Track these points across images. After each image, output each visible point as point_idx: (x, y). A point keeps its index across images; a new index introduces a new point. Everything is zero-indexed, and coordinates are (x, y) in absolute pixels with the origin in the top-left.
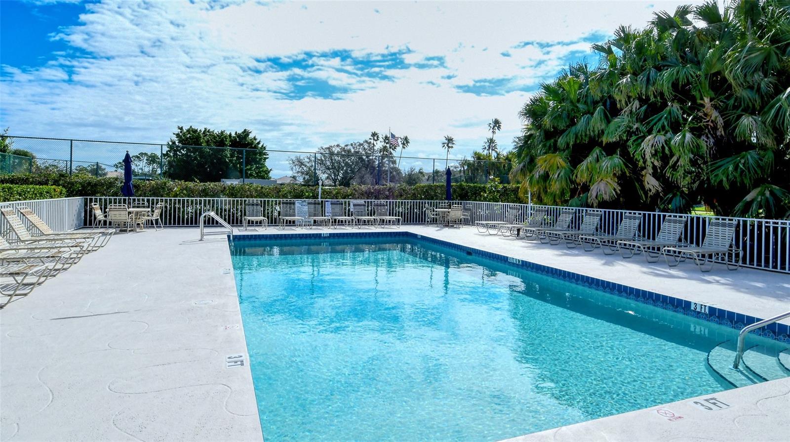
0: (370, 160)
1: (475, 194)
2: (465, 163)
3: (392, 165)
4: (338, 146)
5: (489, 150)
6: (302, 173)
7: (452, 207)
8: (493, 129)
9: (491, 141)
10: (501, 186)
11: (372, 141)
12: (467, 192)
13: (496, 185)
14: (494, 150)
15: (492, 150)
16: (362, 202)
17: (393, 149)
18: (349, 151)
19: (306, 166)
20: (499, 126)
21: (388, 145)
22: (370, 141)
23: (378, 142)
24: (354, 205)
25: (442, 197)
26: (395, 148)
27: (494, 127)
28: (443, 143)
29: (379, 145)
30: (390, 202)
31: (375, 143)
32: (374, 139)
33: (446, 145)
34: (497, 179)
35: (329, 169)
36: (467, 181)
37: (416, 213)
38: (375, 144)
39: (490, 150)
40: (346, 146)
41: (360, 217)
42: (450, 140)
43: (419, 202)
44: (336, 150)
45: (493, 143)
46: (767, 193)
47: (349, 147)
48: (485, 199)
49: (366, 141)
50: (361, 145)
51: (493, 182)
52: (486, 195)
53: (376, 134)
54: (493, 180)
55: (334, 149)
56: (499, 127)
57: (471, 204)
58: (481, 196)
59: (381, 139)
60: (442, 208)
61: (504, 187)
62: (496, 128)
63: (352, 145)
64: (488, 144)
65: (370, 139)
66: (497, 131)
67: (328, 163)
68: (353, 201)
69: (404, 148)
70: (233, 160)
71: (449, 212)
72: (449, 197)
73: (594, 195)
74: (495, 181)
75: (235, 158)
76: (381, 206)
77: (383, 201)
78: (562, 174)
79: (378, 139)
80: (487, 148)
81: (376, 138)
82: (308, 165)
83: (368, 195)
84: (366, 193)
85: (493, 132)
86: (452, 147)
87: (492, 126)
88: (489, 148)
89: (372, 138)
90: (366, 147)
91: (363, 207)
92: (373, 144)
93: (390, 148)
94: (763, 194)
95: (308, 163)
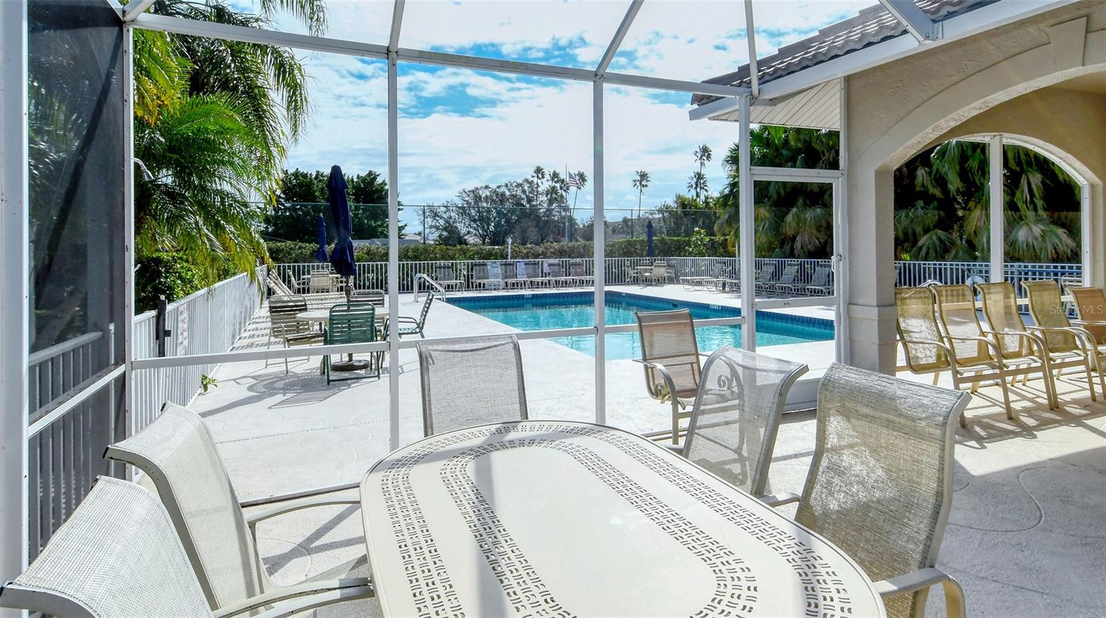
0: (534, 206)
1: (679, 248)
2: (665, 209)
3: (563, 213)
4: (487, 187)
5: (696, 188)
6: (437, 228)
7: (654, 264)
8: (701, 158)
9: (699, 176)
10: (707, 239)
11: (535, 180)
12: (670, 247)
13: (702, 239)
14: (703, 188)
15: (701, 188)
16: (556, 261)
17: (564, 190)
18: (503, 194)
19: (441, 218)
20: (709, 155)
21: (558, 185)
22: (532, 179)
23: (544, 180)
24: (549, 265)
25: (642, 254)
26: (568, 189)
27: (702, 156)
28: (635, 181)
29: (545, 185)
30: (586, 261)
31: (539, 182)
32: (538, 177)
33: (638, 183)
34: (702, 231)
35: (475, 221)
36: (668, 234)
37: (615, 273)
38: (540, 184)
39: (698, 189)
40: (499, 187)
41: (558, 278)
42: (643, 176)
43: (618, 260)
44: (484, 193)
45: (702, 178)
46: (934, 237)
47: (502, 190)
48: (690, 254)
49: (527, 181)
50: (519, 185)
51: (699, 235)
52: (691, 249)
53: (541, 170)
54: (698, 233)
55: (481, 192)
56: (709, 157)
57: (675, 260)
58: (686, 251)
59: (547, 177)
60: (643, 266)
61: (711, 240)
62: (705, 158)
63: (506, 185)
64: (695, 180)
65: (533, 177)
66: (706, 162)
67: (473, 212)
68: (547, 261)
69: (580, 188)
70: (358, 214)
71: (651, 270)
72: (651, 253)
73: (799, 246)
74: (701, 234)
75: (361, 211)
76: (576, 265)
77: (579, 260)
78: (766, 225)
79: (543, 177)
80: (694, 186)
81: (540, 176)
82: (445, 216)
83: (561, 253)
84: (559, 251)
85: (702, 164)
86: (647, 186)
87: (699, 155)
88: (697, 185)
89: (535, 175)
90: (526, 188)
91: (557, 267)
92: (537, 184)
93: (561, 188)
94: (931, 238)
95: (445, 213)
